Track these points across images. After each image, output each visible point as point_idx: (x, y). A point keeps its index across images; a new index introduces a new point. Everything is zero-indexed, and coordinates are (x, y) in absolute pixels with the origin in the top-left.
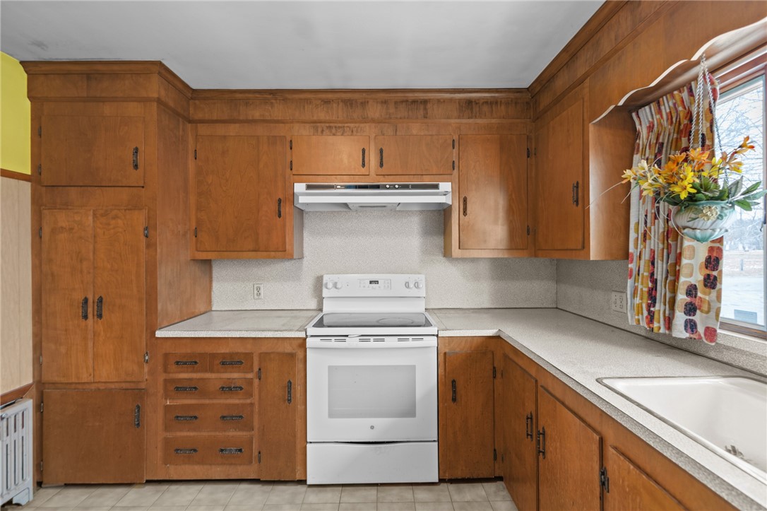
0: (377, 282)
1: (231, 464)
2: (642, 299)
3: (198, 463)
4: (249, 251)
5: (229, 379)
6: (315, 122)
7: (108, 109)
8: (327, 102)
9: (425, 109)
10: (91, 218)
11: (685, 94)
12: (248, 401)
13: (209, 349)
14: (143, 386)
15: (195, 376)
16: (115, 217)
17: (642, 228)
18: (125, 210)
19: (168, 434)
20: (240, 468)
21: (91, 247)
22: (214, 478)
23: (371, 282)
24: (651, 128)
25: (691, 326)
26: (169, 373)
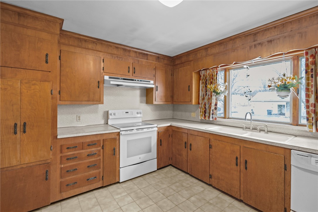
0: (128, 113)
1: (91, 184)
2: (202, 113)
3: (77, 188)
4: (85, 101)
5: (91, 151)
6: (112, 54)
7: (29, 32)
8: (117, 48)
9: (147, 57)
10: (19, 84)
11: (212, 70)
12: (98, 158)
13: (82, 141)
14: (49, 161)
15: (75, 152)
16: (34, 84)
17: (202, 97)
18: (40, 81)
19: (62, 179)
20: (94, 185)
21: (19, 98)
22: (84, 192)
23: (126, 113)
24: (204, 75)
25: (213, 117)
26: (63, 153)
